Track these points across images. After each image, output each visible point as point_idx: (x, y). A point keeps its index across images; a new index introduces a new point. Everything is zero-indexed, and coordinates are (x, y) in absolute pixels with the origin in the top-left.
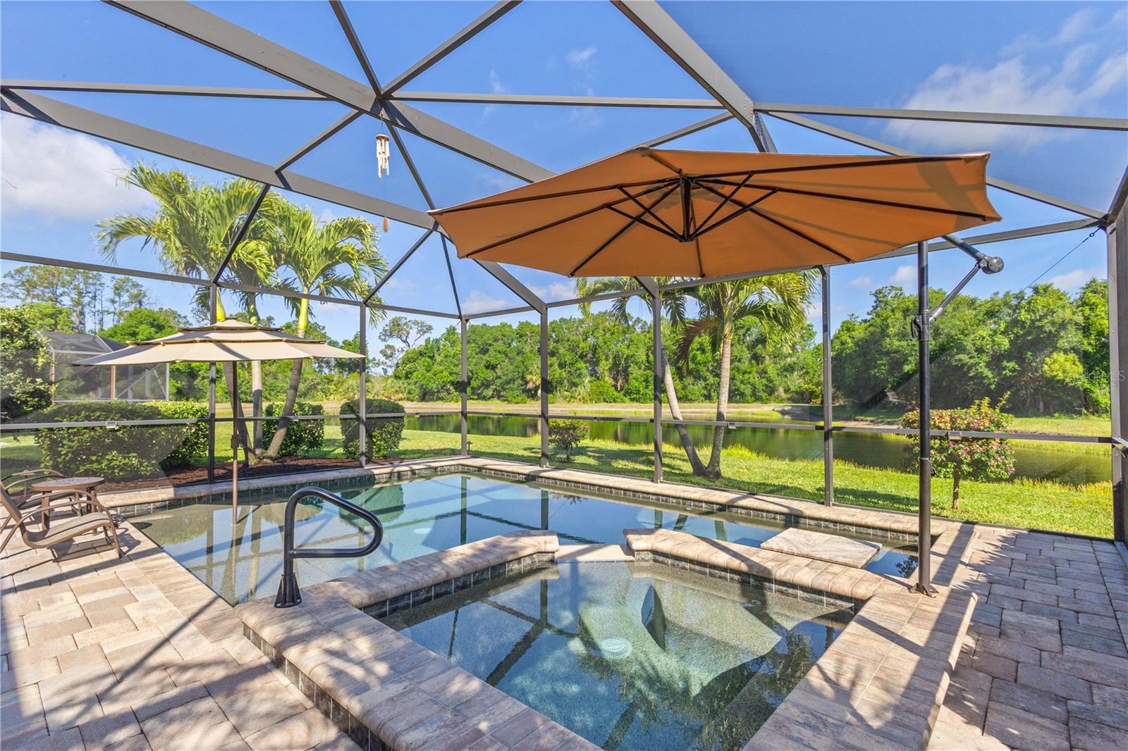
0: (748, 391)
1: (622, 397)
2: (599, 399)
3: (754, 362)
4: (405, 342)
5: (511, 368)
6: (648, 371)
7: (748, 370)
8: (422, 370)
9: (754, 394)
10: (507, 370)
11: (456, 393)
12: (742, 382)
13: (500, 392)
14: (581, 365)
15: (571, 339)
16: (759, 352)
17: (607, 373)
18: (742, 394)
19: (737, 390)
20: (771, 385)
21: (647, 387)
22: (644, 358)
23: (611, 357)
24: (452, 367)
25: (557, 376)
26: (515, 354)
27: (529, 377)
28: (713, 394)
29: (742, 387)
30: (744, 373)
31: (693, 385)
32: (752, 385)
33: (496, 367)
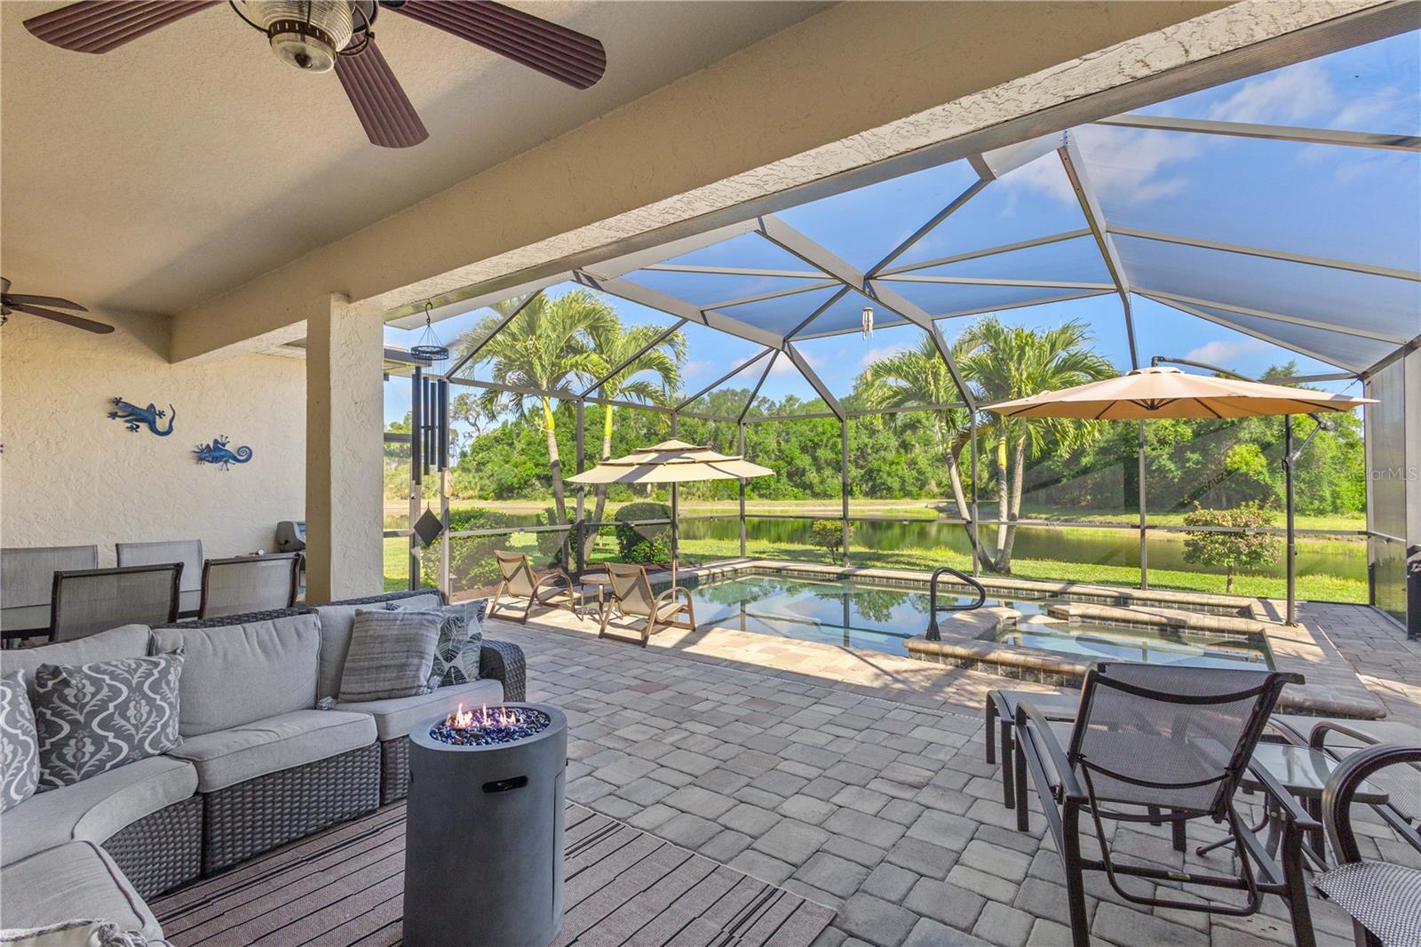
0: (896, 485)
3: (902, 451)
4: (474, 425)
6: (781, 462)
7: (896, 461)
8: (498, 459)
9: (902, 489)
11: (542, 490)
12: (889, 475)
16: (908, 439)
18: (889, 489)
19: (883, 484)
20: (922, 478)
22: (774, 446)
24: (537, 457)
28: (855, 488)
29: (890, 479)
30: (892, 463)
31: (832, 477)
32: (900, 478)
33: (594, 457)
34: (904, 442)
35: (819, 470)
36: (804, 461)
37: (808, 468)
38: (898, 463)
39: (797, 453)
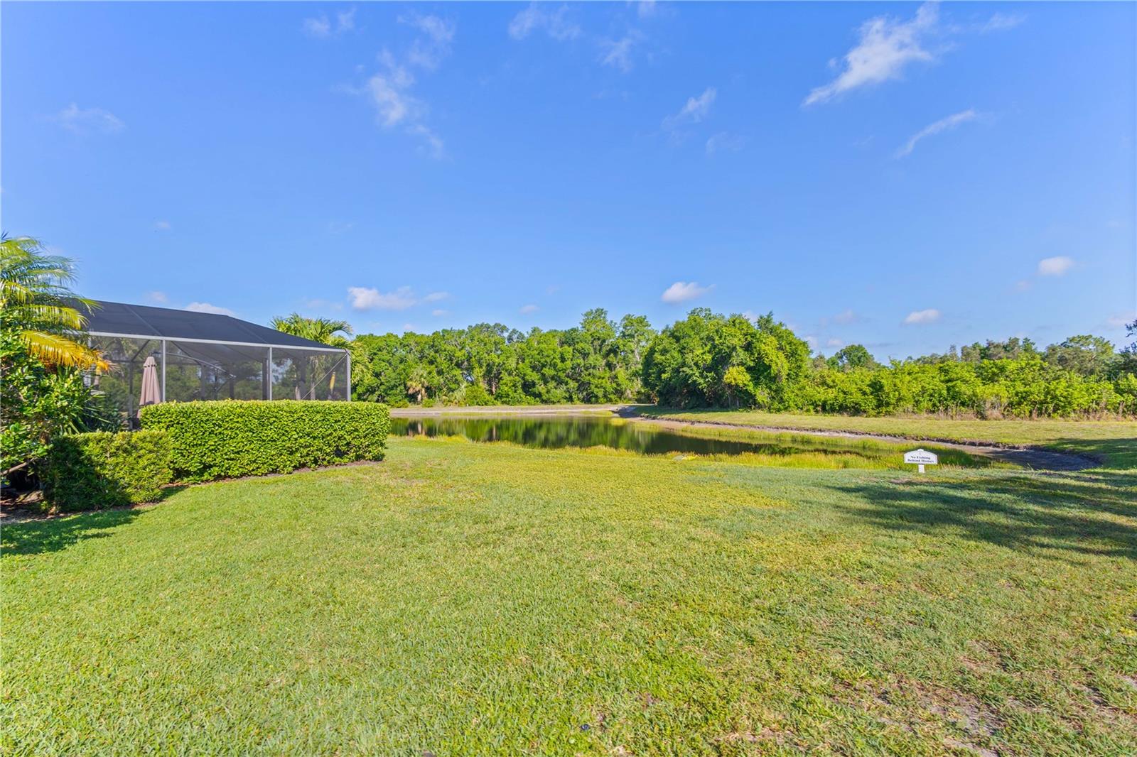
0: (600, 393)
1: (493, 400)
2: (473, 403)
3: (607, 368)
5: (393, 375)
6: (517, 377)
7: (602, 376)
9: (605, 396)
10: (389, 377)
12: (596, 387)
13: (384, 397)
14: (457, 372)
15: (448, 349)
16: (611, 360)
17: (481, 379)
18: (596, 397)
19: (592, 393)
20: (619, 388)
21: (515, 392)
22: (514, 365)
23: (485, 364)
25: (435, 382)
26: (398, 362)
27: (409, 383)
28: (574, 397)
29: (596, 390)
30: (599, 378)
31: (556, 388)
32: (604, 388)
33: (380, 375)
34: (608, 361)
35: (546, 383)
36: (533, 376)
37: (537, 381)
39: (529, 371)
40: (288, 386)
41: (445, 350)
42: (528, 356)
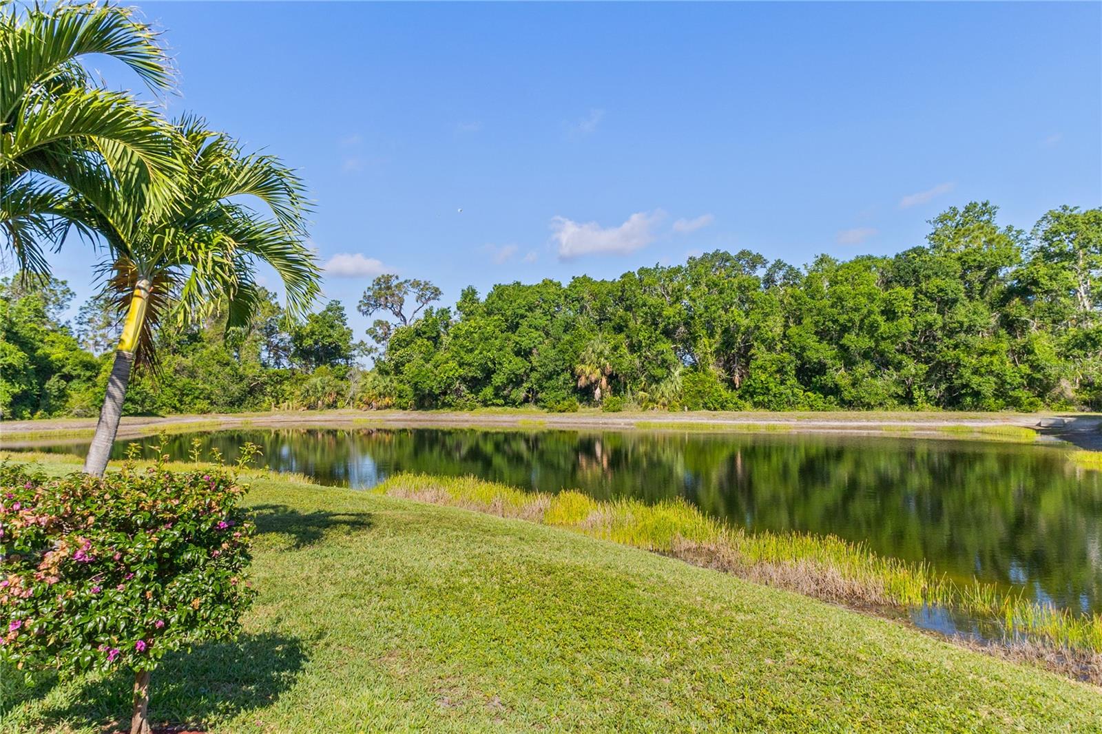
0: (988, 387)
1: (736, 400)
2: (697, 404)
3: (1002, 332)
4: (399, 314)
5: (552, 353)
6: (786, 354)
7: (991, 349)
8: (417, 359)
9: (1000, 393)
10: (546, 357)
11: (470, 396)
12: (976, 372)
13: (537, 393)
14: (665, 346)
15: (649, 303)
16: (1014, 312)
17: (712, 360)
18: (977, 394)
19: (966, 386)
20: (1039, 376)
21: (782, 382)
22: (779, 330)
23: (719, 331)
24: (462, 353)
25: (625, 365)
26: (561, 330)
27: (579, 368)
28: (916, 394)
29: (976, 380)
30: (982, 353)
31: (873, 376)
32: (997, 376)
33: (531, 353)
34: (1006, 316)
35: (849, 364)
36: (823, 352)
37: (829, 362)
38: (993, 353)
39: (812, 341)
40: (387, 373)
41: (644, 305)
42: (810, 310)
